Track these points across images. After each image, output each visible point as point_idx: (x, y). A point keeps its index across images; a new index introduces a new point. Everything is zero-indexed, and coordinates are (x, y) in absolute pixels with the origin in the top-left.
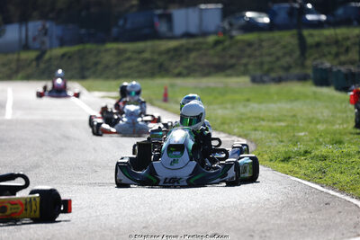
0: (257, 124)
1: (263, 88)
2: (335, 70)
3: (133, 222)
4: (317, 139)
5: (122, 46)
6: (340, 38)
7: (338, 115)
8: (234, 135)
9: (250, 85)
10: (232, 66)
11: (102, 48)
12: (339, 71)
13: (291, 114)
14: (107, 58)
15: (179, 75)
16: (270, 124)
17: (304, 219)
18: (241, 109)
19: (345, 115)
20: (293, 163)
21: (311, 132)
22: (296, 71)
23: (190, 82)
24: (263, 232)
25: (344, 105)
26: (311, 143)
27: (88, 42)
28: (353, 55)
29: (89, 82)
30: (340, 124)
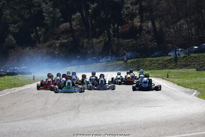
1: (200, 72)
5: (151, 59)
9: (196, 71)
11: (145, 60)
15: (171, 68)
18: (194, 80)
23: (175, 71)
27: (140, 58)
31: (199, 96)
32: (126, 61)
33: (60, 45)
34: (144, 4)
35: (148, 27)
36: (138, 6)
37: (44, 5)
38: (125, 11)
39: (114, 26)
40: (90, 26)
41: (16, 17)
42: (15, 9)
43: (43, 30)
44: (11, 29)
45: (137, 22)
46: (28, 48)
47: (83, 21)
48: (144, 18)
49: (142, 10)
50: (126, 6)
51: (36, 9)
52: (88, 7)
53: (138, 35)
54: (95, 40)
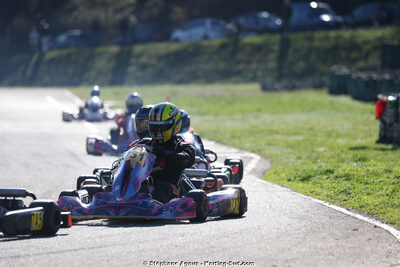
0: (271, 138)
2: (354, 76)
3: (143, 250)
4: (338, 155)
6: (359, 40)
7: (360, 127)
8: (246, 150)
9: (261, 94)
12: (359, 78)
13: (308, 126)
14: (102, 63)
16: (285, 137)
17: (331, 247)
18: (253, 121)
19: (367, 128)
20: (314, 184)
21: (332, 148)
24: (287, 261)
25: (365, 117)
26: (332, 160)
28: (375, 60)
30: (362, 138)
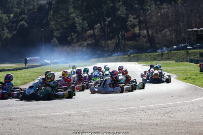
1: (178, 63)
5: (146, 54)
9: (175, 63)
10: (171, 58)
11: (142, 54)
14: (143, 57)
15: (159, 60)
18: (174, 68)
19: (197, 69)
22: (185, 59)
23: (162, 62)
27: (138, 53)
28: (198, 56)
29: (139, 62)
30: (196, 71)
31: (177, 79)
32: (129, 56)
33: (87, 45)
34: (141, 18)
35: (144, 33)
36: (137, 20)
37: (76, 19)
38: (129, 23)
39: (122, 32)
40: (106, 33)
41: (58, 27)
42: (57, 21)
43: (76, 35)
44: (55, 34)
45: (137, 30)
46: (66, 47)
47: (102, 29)
48: (142, 28)
49: (140, 22)
50: (130, 19)
51: (71, 21)
52: (105, 20)
53: (138, 39)
54: (109, 42)
